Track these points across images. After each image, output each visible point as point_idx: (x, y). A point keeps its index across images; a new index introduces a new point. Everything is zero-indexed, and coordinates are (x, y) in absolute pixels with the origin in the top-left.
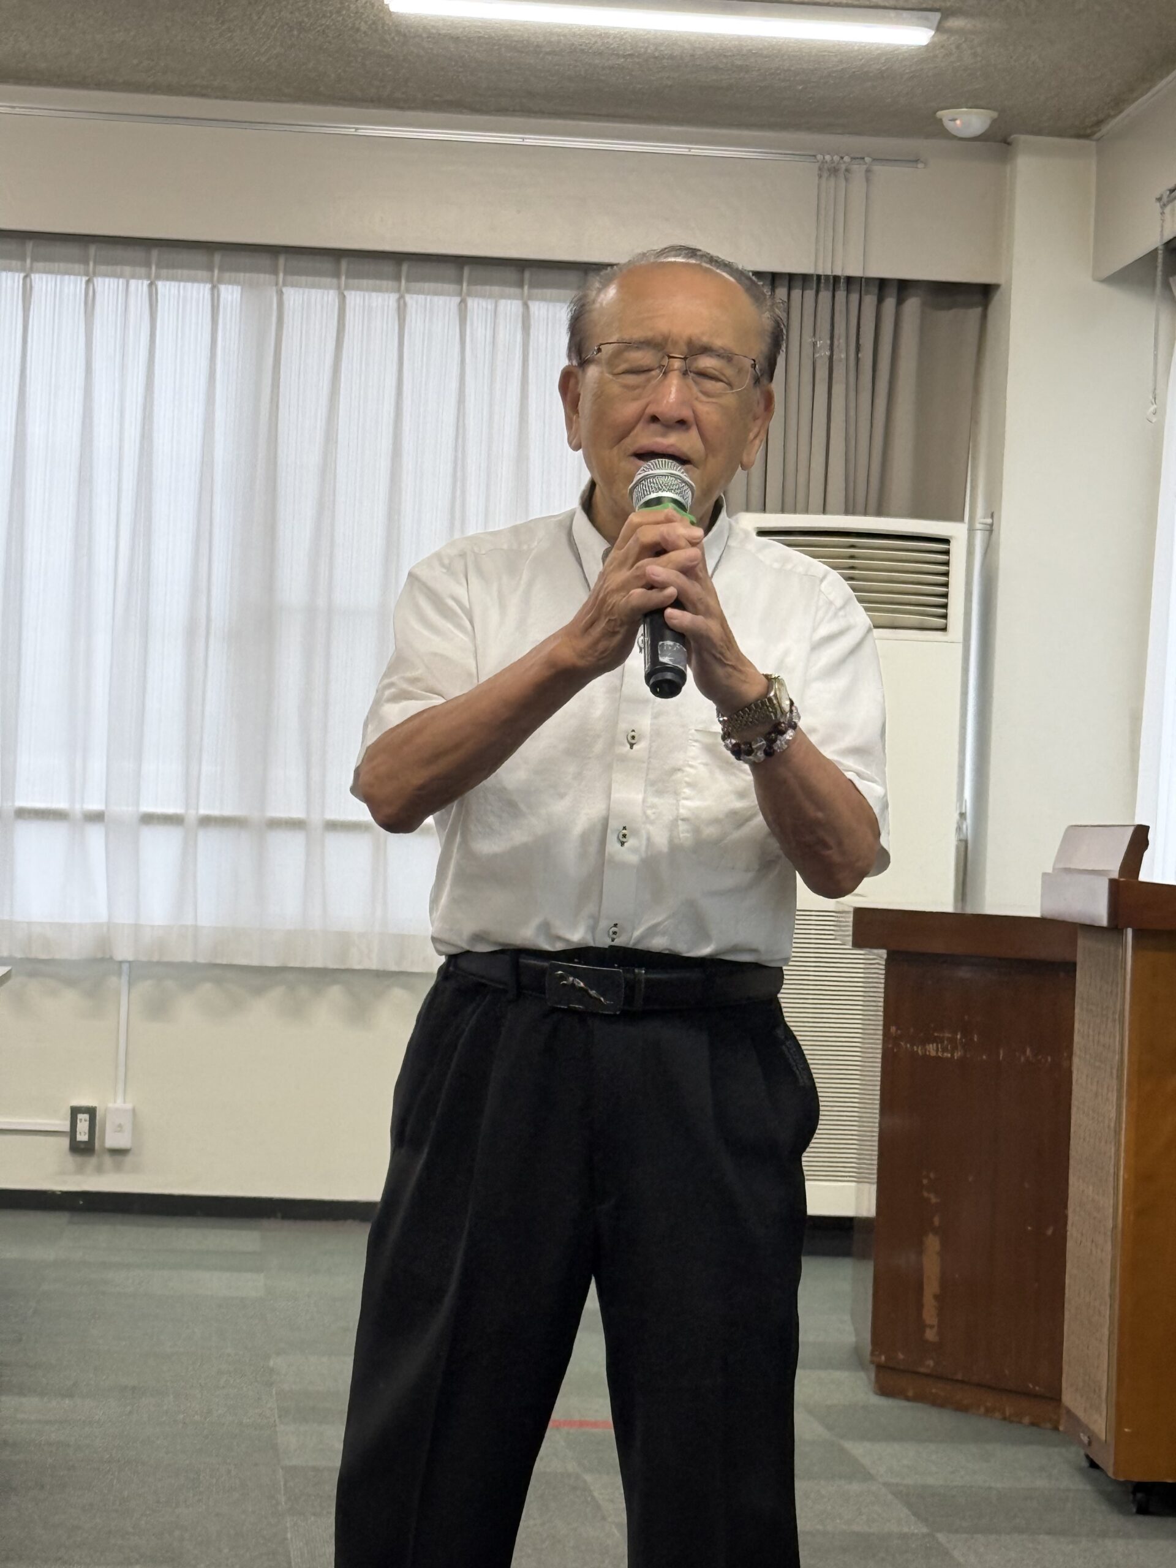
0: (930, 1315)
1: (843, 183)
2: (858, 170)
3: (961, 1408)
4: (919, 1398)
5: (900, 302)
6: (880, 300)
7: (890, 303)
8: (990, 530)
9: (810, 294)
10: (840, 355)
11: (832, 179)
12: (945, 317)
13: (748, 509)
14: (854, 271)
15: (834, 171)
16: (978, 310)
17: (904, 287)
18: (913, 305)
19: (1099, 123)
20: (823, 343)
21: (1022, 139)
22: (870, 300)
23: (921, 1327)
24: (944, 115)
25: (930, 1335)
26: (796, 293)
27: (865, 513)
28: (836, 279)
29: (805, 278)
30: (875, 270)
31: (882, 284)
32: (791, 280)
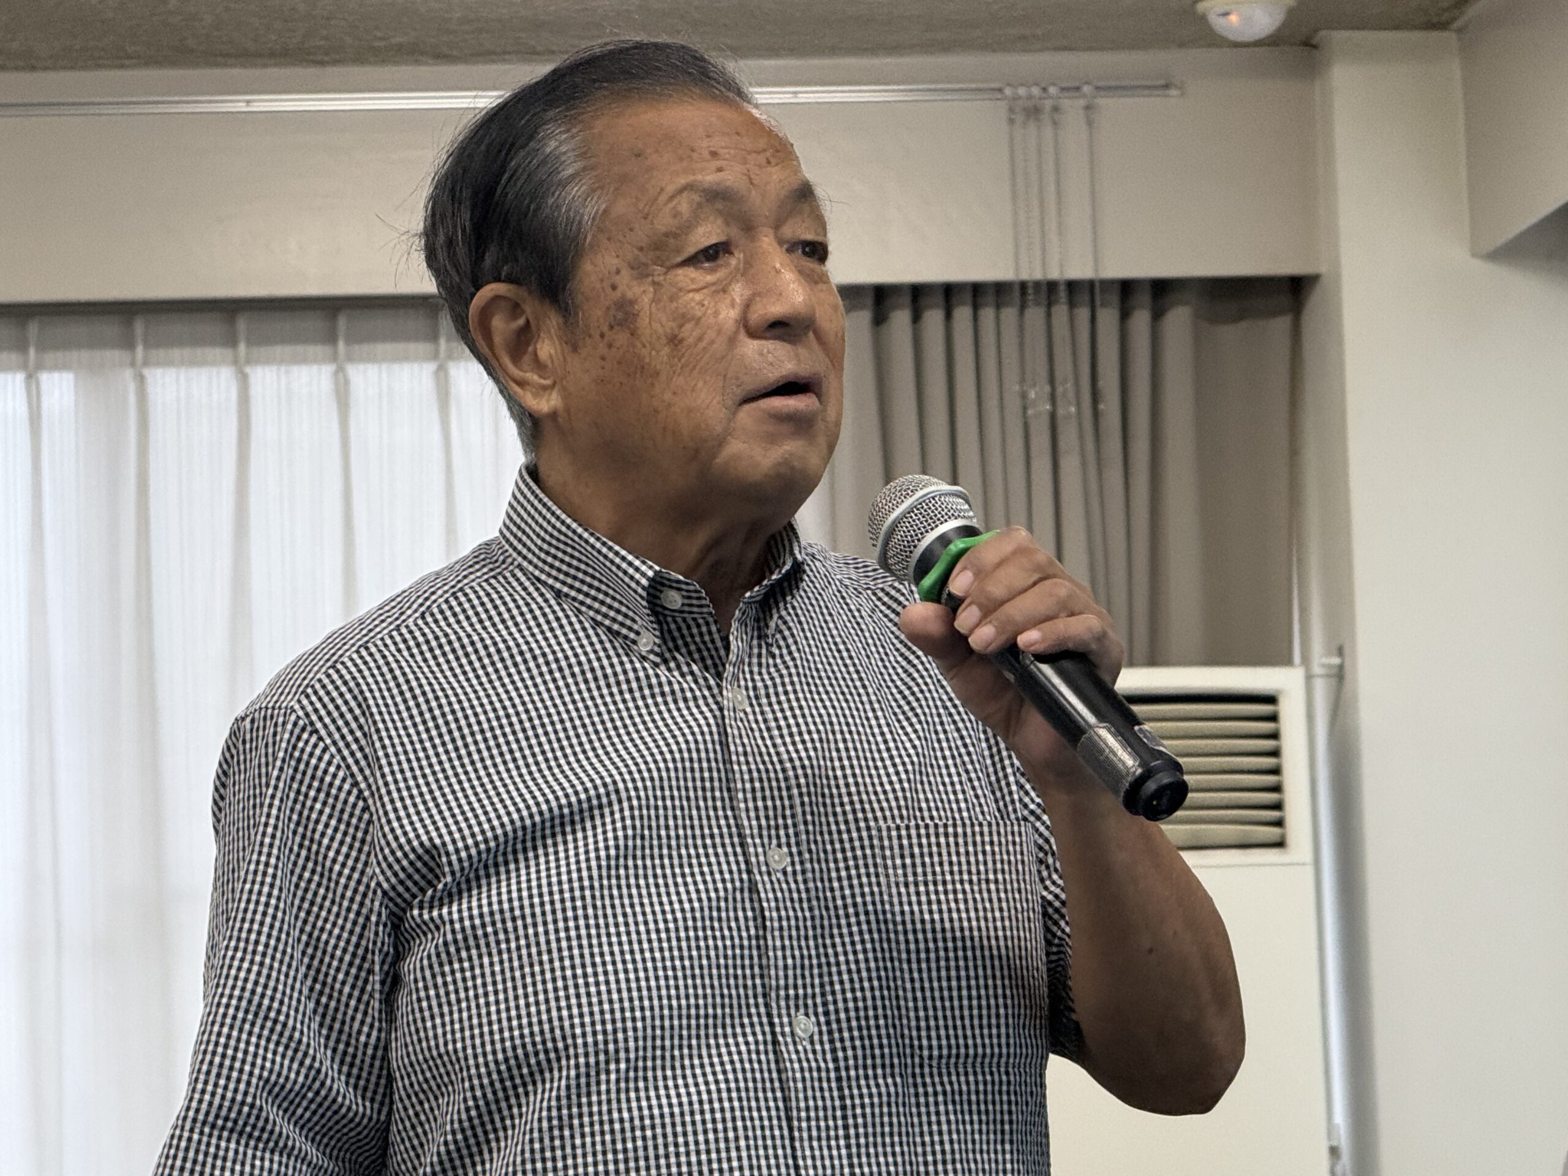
1: (1048, 132)
2: (1072, 107)
5: (1157, 315)
6: (1125, 315)
7: (1141, 319)
8: (1339, 676)
9: (1010, 315)
10: (1067, 409)
11: (1032, 127)
12: (1230, 335)
14: (1080, 270)
15: (1033, 112)
16: (1286, 320)
17: (1162, 291)
18: (1179, 318)
19: (1462, 3)
20: (1038, 393)
21: (1339, 36)
22: (1108, 318)
24: (1209, 7)
26: (988, 314)
28: (1051, 287)
29: (1000, 289)
30: (1116, 269)
31: (1126, 288)
32: (978, 293)
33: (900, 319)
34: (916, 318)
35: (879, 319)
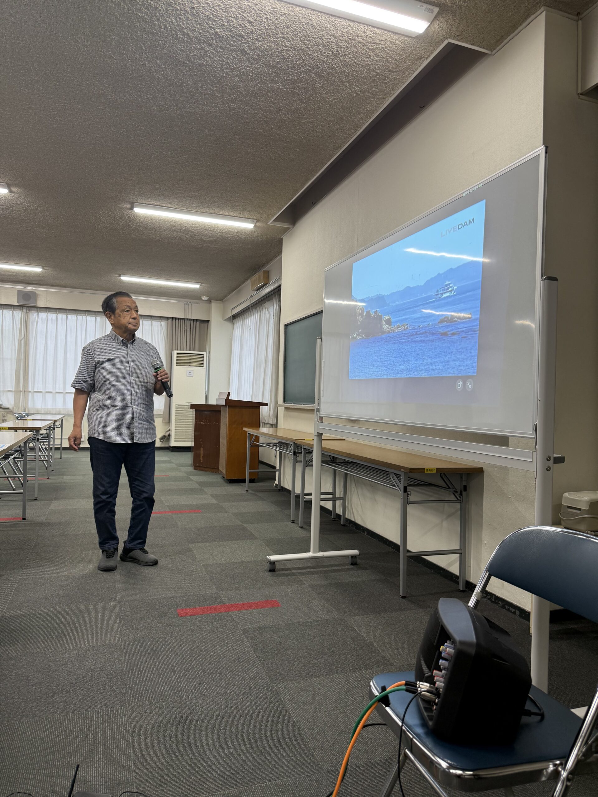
0: (201, 459)
1: (188, 306)
2: (190, 304)
3: (206, 471)
4: (200, 470)
5: (196, 322)
7: (195, 322)
8: (209, 353)
9: (184, 321)
10: (188, 329)
12: (203, 325)
13: (175, 350)
14: (190, 318)
15: (187, 304)
16: (207, 324)
17: (197, 320)
18: (198, 323)
19: (223, 299)
20: (186, 328)
21: (213, 301)
22: (192, 322)
23: (200, 460)
24: (202, 297)
25: (202, 461)
26: (182, 321)
27: (192, 351)
28: (187, 319)
29: (183, 319)
30: (193, 318)
31: (194, 320)
32: (181, 319)
33: (174, 320)
34: (176, 320)
35: (172, 320)
